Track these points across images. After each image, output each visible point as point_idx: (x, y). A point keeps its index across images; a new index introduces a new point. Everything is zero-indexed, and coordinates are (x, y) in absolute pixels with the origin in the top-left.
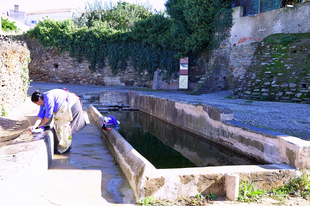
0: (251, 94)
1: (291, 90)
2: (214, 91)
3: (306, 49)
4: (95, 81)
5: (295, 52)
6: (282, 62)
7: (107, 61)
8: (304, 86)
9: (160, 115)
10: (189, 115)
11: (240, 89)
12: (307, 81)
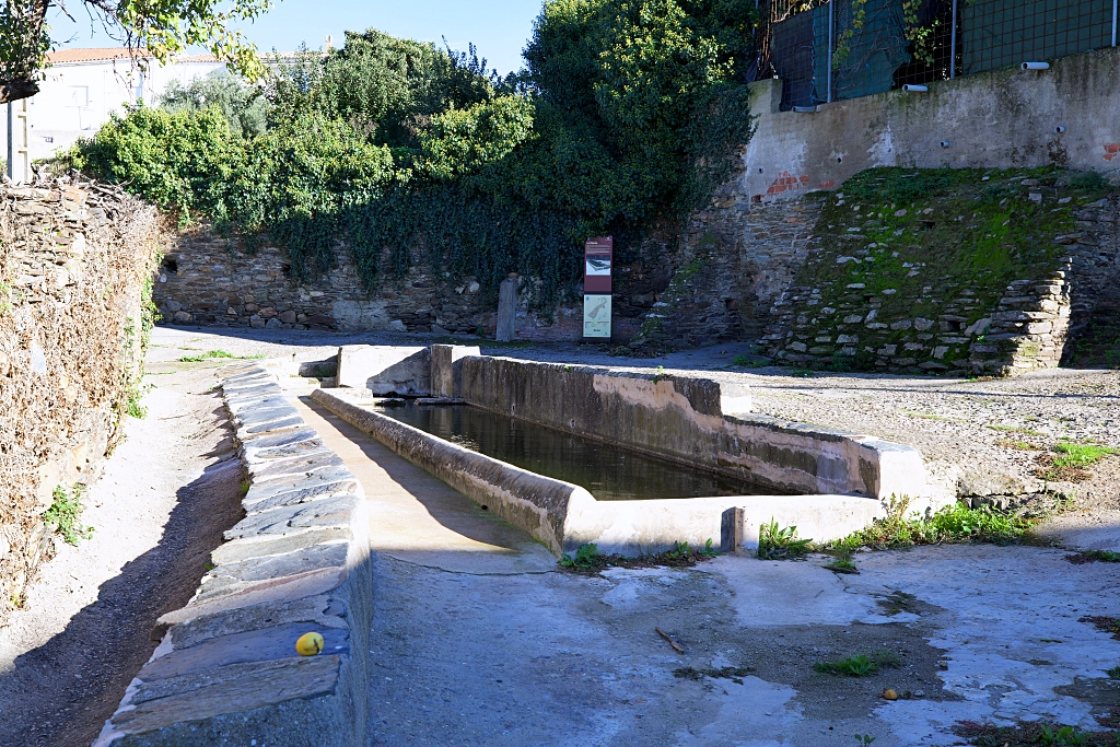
0: (807, 352)
1: (920, 337)
2: (696, 344)
3: (960, 218)
4: (301, 316)
5: (930, 225)
6: (895, 254)
7: (342, 249)
8: (955, 326)
9: (543, 415)
10: (636, 406)
11: (774, 336)
12: (962, 310)
